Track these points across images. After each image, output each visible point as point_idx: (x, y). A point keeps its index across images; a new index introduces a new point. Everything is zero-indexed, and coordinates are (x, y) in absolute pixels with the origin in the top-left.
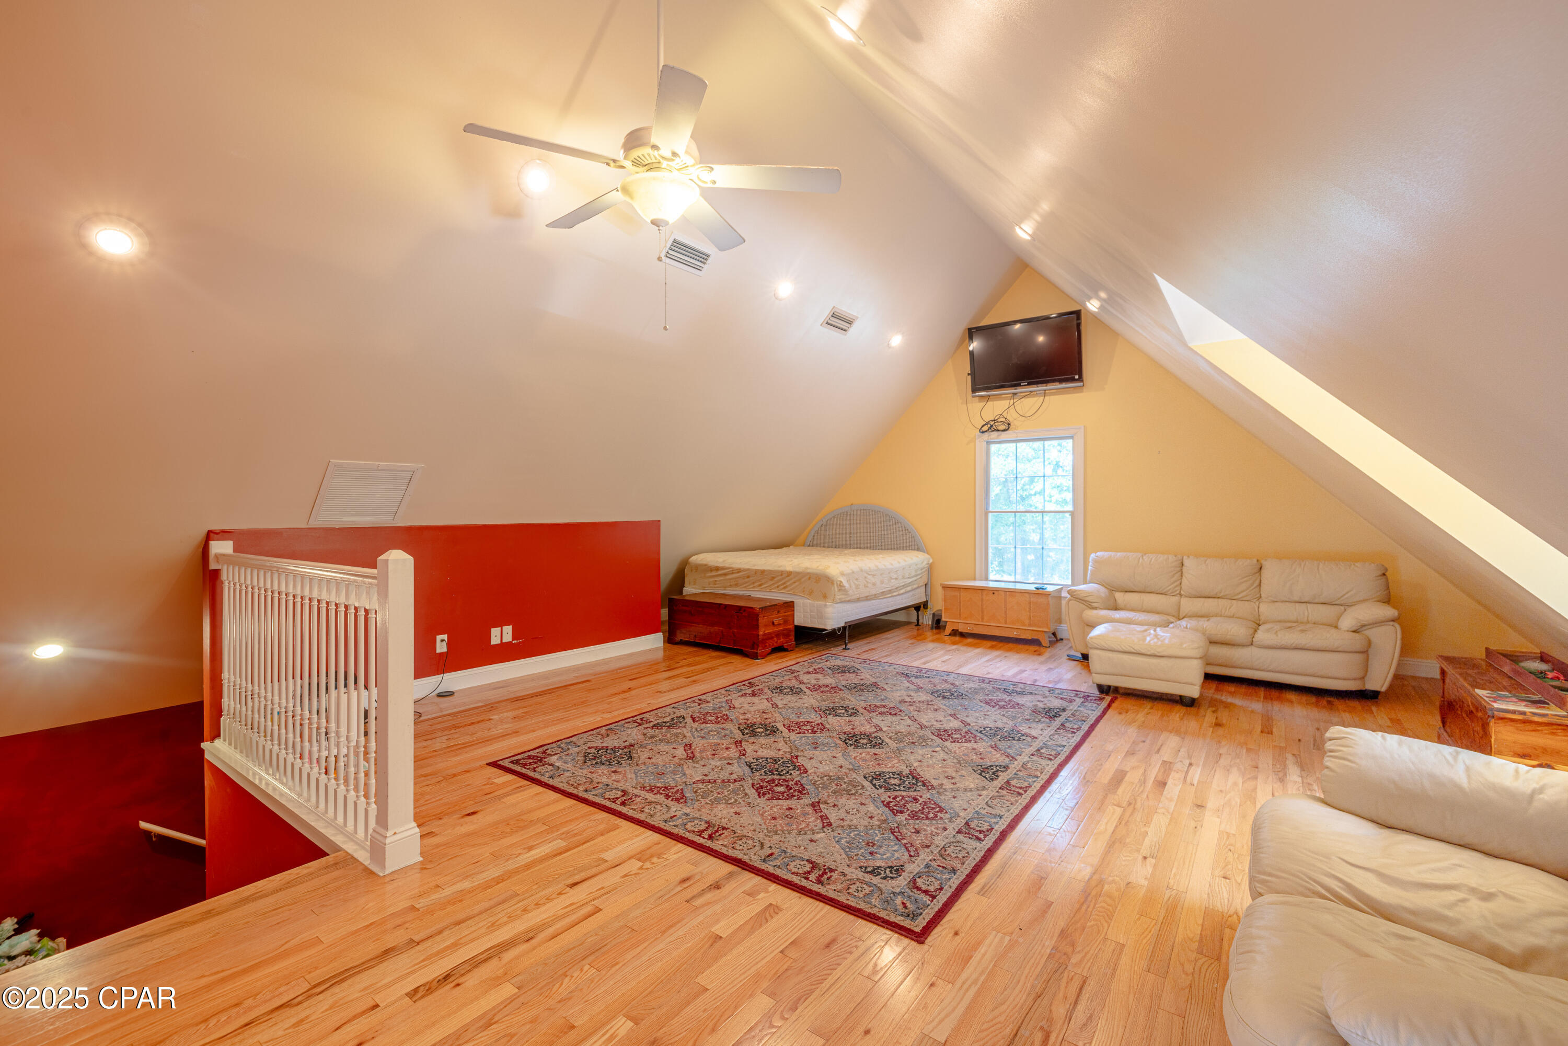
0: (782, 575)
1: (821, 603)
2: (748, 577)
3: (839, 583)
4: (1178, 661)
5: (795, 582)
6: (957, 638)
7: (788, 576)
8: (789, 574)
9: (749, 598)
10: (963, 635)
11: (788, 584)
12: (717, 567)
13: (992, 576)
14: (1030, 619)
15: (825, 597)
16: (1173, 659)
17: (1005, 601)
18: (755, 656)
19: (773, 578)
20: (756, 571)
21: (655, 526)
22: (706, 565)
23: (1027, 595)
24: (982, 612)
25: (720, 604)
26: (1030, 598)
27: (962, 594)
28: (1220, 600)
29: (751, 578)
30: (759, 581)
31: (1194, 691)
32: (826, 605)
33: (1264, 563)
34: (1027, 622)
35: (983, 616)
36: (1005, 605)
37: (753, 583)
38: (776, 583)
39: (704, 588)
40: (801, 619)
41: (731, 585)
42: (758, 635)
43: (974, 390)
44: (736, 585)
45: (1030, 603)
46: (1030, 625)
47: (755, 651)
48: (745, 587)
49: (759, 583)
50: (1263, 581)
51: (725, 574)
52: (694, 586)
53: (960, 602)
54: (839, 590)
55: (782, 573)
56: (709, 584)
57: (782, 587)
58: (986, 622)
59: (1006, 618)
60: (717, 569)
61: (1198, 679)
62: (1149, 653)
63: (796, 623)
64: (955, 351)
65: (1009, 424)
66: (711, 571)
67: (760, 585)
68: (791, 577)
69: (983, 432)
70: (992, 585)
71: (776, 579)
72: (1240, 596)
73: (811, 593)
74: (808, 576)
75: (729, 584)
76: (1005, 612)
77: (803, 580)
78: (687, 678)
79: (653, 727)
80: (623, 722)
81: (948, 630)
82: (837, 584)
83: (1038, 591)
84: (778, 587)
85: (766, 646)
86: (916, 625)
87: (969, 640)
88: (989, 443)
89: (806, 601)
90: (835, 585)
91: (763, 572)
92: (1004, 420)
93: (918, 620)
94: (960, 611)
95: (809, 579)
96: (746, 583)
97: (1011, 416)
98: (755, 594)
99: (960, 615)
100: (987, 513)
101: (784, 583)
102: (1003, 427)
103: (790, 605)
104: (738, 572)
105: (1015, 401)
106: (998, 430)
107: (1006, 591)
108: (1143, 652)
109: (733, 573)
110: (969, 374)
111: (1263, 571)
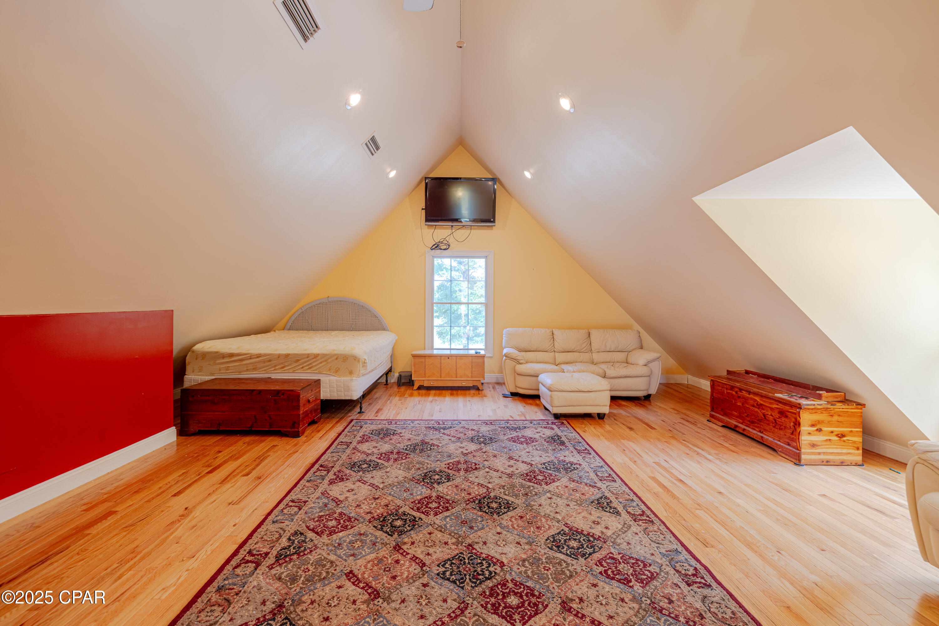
0: (307, 357)
1: (348, 378)
2: (270, 361)
3: (363, 360)
4: (600, 393)
5: (321, 363)
6: (423, 392)
7: (315, 358)
8: (316, 356)
9: (268, 380)
10: (429, 388)
11: (314, 364)
12: (230, 354)
13: (435, 346)
14: (472, 373)
15: (351, 373)
16: (597, 392)
17: (456, 363)
18: (296, 435)
19: (298, 361)
20: (279, 356)
21: (169, 315)
22: (217, 352)
23: (470, 358)
24: (441, 372)
25: (253, 391)
26: (472, 359)
27: (426, 360)
28: (574, 353)
29: (272, 362)
30: (282, 363)
31: (606, 410)
32: (352, 379)
33: (590, 331)
34: (470, 375)
35: (441, 374)
36: (456, 365)
37: (275, 366)
38: (301, 365)
39: (212, 374)
40: (326, 394)
41: (247, 370)
42: (299, 415)
43: (427, 220)
44: (255, 369)
45: (472, 363)
46: (472, 377)
47: (296, 430)
48: (265, 370)
49: (282, 366)
50: (592, 341)
51: (241, 360)
52: (200, 374)
53: (425, 366)
54: (363, 366)
55: (308, 355)
56: (220, 370)
57: (307, 367)
58: (459, 378)
59: (456, 374)
60: (232, 355)
61: (608, 401)
62: (586, 390)
63: (322, 398)
64: (413, 191)
65: (449, 246)
66: (223, 358)
67: (283, 368)
68: (318, 358)
69: (432, 249)
70: (435, 352)
71: (300, 362)
72: (583, 350)
73: (337, 371)
74: (336, 357)
75: (245, 369)
76: (456, 370)
77: (330, 360)
78: (247, 474)
79: (277, 561)
80: (229, 567)
81: (416, 386)
82: (362, 361)
83: (477, 355)
84: (302, 368)
85: (304, 423)
86: (385, 385)
87: (433, 392)
88: (434, 257)
89: (332, 378)
90: (361, 363)
91: (287, 356)
92: (446, 242)
93: (387, 381)
94: (425, 371)
95: (337, 359)
96: (269, 366)
97: (451, 240)
98: (274, 376)
99: (425, 374)
100: (432, 304)
101: (310, 364)
102: (445, 247)
103: (317, 383)
104: (258, 357)
105: (453, 231)
106: (441, 249)
107: (456, 356)
108: (583, 390)
109: (251, 358)
110: (423, 209)
111: (591, 336)
